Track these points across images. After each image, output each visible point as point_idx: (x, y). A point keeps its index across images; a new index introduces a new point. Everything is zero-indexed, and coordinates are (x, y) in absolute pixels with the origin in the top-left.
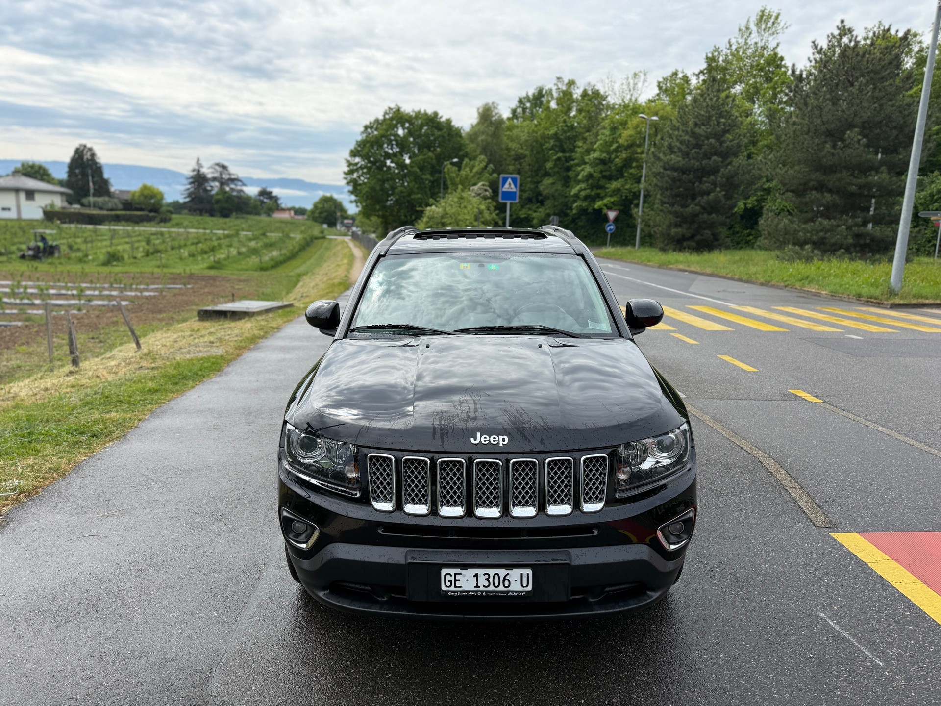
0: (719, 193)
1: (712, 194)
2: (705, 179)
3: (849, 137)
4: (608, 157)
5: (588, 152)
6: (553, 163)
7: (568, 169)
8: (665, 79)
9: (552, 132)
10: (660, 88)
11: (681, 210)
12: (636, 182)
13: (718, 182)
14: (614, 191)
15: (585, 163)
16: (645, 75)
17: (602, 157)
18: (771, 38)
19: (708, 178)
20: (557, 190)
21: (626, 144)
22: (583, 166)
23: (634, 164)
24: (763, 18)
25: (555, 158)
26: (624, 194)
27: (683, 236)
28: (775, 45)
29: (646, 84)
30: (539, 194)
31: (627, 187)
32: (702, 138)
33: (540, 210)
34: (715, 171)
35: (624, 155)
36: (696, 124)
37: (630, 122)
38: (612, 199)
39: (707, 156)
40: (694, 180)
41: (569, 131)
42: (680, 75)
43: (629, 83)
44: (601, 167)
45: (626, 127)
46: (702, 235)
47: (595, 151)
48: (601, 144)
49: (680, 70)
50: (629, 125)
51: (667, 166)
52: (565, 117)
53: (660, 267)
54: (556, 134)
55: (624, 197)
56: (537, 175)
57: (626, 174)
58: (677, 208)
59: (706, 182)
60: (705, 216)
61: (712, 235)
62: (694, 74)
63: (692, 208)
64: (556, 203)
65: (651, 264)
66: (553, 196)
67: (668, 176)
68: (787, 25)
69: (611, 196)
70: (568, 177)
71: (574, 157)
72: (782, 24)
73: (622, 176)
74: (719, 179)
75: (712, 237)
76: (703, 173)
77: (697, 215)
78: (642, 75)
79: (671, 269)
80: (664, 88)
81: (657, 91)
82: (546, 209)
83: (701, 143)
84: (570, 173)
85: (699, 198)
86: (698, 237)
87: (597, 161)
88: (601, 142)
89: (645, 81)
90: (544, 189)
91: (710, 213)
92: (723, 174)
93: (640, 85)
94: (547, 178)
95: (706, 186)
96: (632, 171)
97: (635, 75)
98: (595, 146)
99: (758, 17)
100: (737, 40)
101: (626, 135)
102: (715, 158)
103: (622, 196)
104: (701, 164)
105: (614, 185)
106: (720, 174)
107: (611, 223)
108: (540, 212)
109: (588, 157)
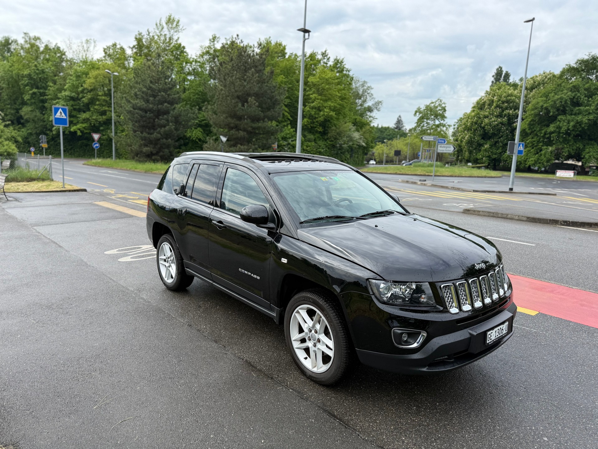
0: (172, 126)
1: (167, 127)
2: (161, 117)
3: (250, 101)
4: (76, 95)
5: (60, 90)
6: (30, 96)
7: (44, 101)
8: (109, 48)
9: (26, 72)
10: (106, 53)
11: (148, 136)
12: (100, 115)
13: (169, 120)
14: (84, 120)
15: (59, 99)
16: (95, 42)
17: (72, 95)
18: (175, 34)
19: (163, 116)
20: (36, 116)
21: (89, 88)
22: (57, 100)
23: (97, 103)
24: (170, 21)
25: (31, 92)
26: (92, 123)
27: (151, 152)
28: (177, 38)
29: (96, 49)
30: (21, 117)
31: (94, 117)
32: (157, 91)
33: (23, 130)
34: (167, 112)
35: (89, 96)
36: (151, 82)
37: (90, 74)
38: (84, 125)
39: (162, 103)
40: (154, 117)
41: (40, 74)
42: (118, 46)
43: (83, 46)
44: (72, 102)
45: (88, 76)
46: (163, 152)
47: (65, 90)
48: (70, 86)
49: (118, 43)
50: (90, 75)
51: (135, 107)
52: (36, 63)
53: (146, 172)
54: (30, 75)
55: (92, 125)
56: (15, 104)
57: (92, 109)
58: (145, 134)
59: (162, 119)
60: (164, 140)
61: (170, 152)
62: (130, 47)
63: (155, 135)
64: (37, 126)
65: (138, 170)
66: (33, 120)
67: (137, 113)
68: (184, 28)
69: (82, 123)
70: (44, 107)
71: (47, 94)
72: (181, 27)
73: (89, 110)
74: (170, 118)
75: (169, 154)
76: (159, 113)
77: (159, 140)
78: (92, 42)
79: (155, 173)
80: (108, 53)
81: (103, 54)
82: (28, 130)
83: (156, 94)
84: (46, 105)
85: (159, 129)
86: (161, 154)
87: (68, 98)
88: (70, 84)
89: (95, 46)
90: (25, 115)
91: (167, 139)
92: (172, 115)
93: (91, 48)
94: (25, 107)
95: (163, 122)
96: (96, 107)
97: (87, 41)
98: (65, 87)
99: (167, 19)
100: (154, 31)
101: (89, 83)
102: (166, 104)
103: (91, 124)
104: (158, 107)
105: (84, 116)
106: (170, 115)
107: (96, 142)
108: (23, 132)
109: (60, 94)
